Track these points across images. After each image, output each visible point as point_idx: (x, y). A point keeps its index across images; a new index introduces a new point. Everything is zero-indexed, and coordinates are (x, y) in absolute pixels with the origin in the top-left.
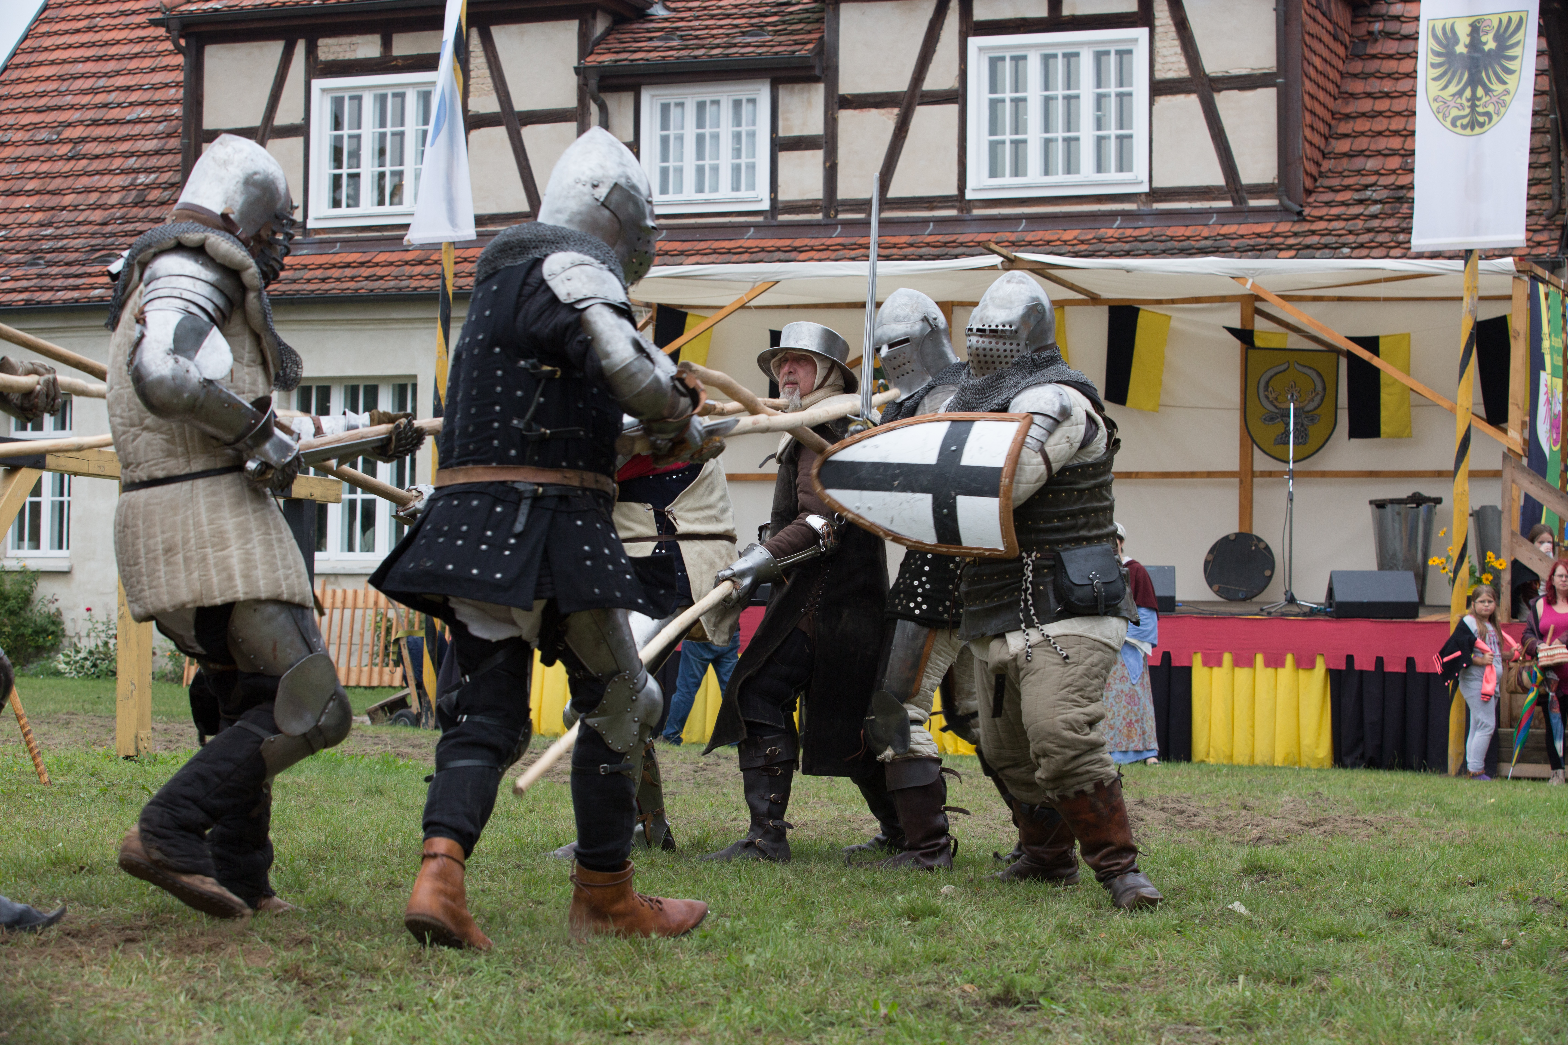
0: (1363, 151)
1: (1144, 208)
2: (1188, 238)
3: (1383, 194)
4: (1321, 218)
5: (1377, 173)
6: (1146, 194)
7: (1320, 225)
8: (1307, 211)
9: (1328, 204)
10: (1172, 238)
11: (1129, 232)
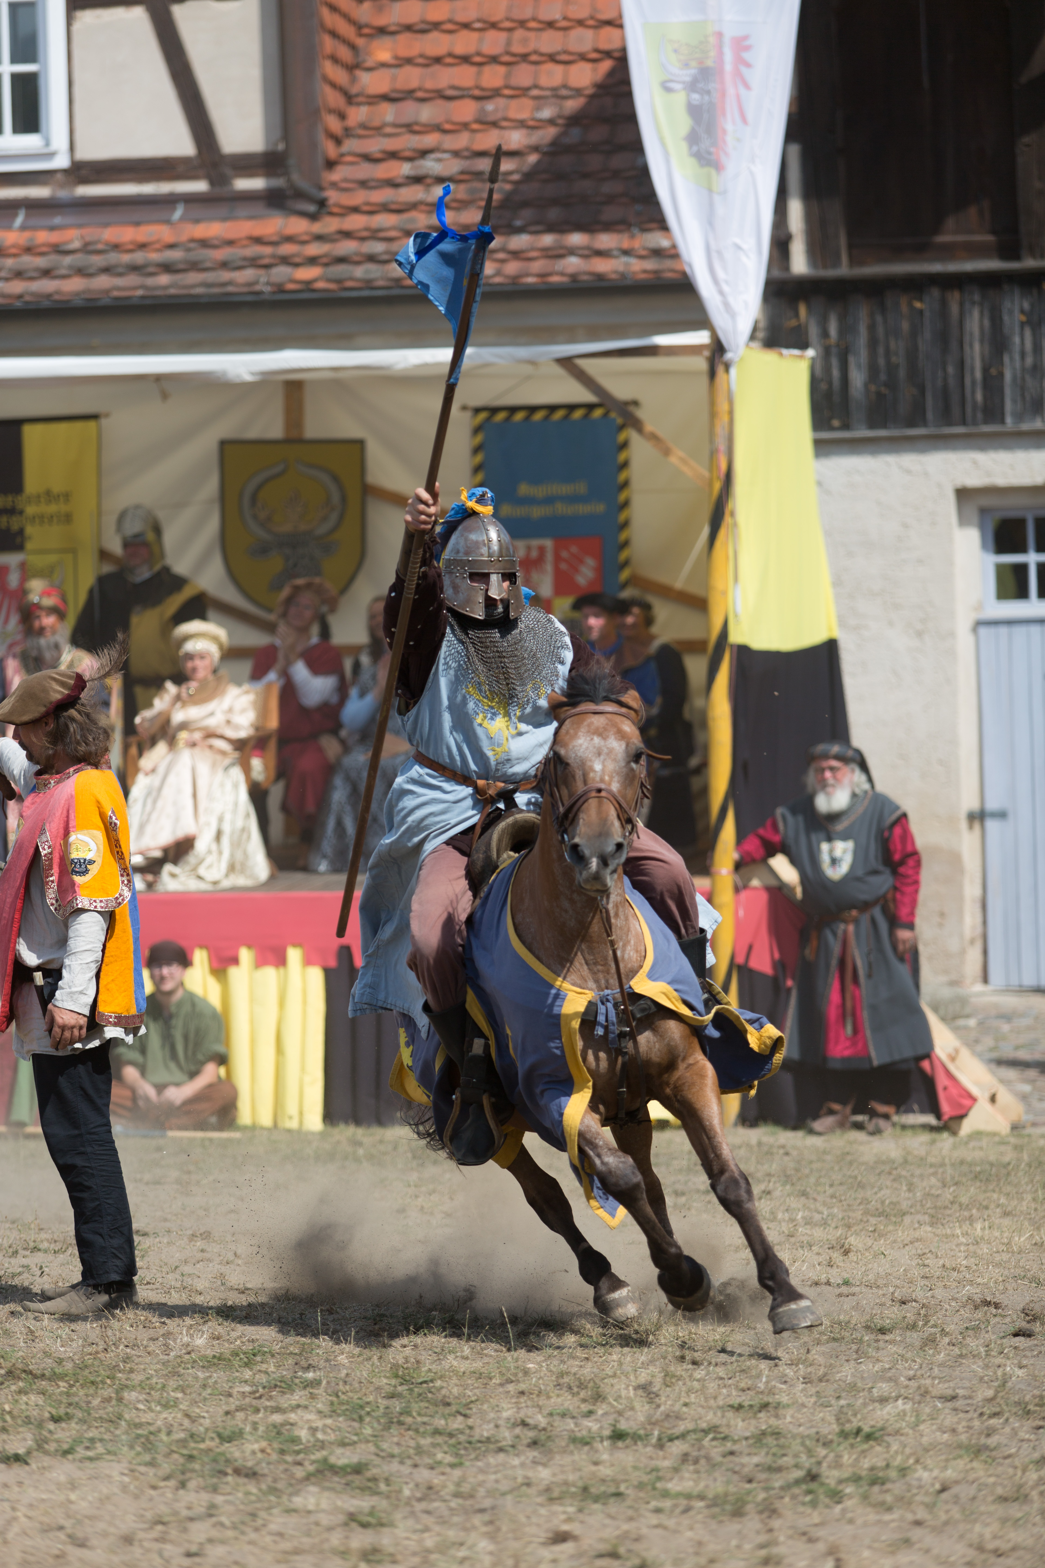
0: (412, 91)
1: (63, 194)
2: (143, 246)
3: (453, 167)
4: (355, 210)
5: (438, 128)
6: (65, 171)
7: (355, 222)
8: (333, 196)
9: (364, 184)
10: (116, 247)
11: (43, 237)
